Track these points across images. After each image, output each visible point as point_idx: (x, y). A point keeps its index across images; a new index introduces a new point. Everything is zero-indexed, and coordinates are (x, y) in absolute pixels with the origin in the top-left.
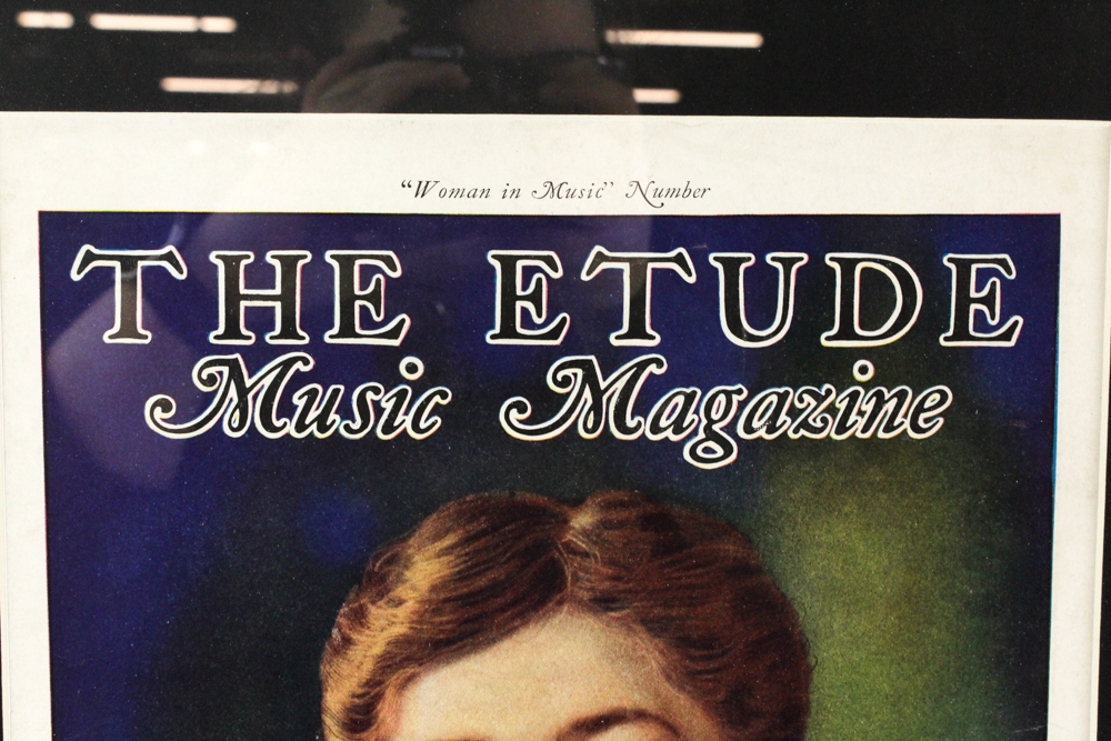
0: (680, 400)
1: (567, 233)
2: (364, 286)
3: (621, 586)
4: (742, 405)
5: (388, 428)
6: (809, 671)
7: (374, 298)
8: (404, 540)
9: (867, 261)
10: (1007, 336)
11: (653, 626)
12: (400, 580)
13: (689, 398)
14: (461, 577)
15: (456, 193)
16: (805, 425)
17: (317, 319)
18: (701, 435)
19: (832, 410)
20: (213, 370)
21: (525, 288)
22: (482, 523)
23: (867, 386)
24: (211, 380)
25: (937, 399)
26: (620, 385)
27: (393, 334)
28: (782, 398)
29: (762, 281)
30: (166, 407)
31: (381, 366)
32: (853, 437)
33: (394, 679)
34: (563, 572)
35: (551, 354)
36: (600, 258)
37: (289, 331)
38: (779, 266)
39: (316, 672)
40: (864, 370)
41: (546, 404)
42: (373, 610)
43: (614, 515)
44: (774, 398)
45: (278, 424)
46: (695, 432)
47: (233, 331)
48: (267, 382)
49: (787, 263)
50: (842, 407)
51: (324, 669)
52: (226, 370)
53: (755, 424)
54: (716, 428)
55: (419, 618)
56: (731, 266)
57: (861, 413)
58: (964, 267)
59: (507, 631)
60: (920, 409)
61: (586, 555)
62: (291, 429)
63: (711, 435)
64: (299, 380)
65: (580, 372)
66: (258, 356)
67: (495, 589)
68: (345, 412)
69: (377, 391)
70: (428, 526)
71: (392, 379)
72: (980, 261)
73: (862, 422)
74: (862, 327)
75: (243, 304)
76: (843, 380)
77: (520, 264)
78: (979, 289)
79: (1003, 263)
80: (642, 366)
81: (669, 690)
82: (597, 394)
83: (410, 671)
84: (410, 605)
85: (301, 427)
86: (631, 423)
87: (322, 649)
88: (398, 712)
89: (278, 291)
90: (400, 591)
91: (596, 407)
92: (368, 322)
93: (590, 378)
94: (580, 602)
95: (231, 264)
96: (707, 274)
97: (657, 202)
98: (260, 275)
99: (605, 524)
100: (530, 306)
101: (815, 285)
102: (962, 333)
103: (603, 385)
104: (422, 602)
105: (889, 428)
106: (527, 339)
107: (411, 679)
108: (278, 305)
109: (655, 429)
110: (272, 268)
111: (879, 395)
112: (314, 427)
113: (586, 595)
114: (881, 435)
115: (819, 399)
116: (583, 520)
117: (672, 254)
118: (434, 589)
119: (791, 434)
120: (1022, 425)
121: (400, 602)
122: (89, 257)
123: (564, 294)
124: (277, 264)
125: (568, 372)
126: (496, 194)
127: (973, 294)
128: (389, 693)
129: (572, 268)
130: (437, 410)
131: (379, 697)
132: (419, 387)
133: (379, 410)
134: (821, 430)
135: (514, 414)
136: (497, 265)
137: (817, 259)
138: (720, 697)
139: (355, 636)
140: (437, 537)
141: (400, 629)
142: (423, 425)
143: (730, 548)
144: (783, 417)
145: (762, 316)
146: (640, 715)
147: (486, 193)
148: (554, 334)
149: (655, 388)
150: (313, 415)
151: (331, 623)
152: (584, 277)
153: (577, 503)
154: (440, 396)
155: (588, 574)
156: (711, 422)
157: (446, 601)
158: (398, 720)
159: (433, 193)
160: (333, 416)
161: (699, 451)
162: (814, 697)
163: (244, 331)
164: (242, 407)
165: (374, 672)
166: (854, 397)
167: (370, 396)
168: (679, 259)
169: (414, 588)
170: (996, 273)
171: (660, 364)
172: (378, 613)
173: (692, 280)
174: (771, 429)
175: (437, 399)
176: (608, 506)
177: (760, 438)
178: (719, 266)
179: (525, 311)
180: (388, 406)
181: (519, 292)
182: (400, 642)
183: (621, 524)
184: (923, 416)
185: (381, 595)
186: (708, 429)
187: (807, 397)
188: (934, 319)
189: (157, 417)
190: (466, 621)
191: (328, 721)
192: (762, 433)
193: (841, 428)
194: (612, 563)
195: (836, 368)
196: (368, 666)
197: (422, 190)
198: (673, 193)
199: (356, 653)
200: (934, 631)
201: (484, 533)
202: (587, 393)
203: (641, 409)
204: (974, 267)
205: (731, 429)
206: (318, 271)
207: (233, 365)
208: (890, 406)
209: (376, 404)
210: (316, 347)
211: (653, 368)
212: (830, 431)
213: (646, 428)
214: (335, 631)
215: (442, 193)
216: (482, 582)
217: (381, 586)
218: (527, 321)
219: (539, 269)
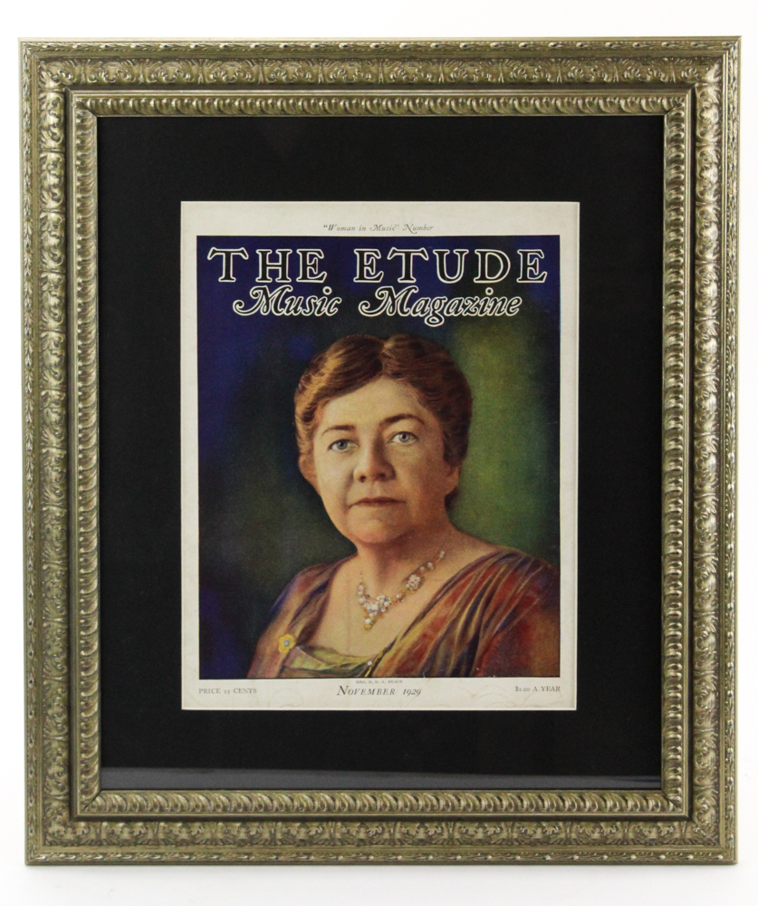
0: (423, 302)
1: (383, 243)
2: (310, 262)
3: (403, 369)
4: (446, 304)
5: (319, 312)
6: (471, 401)
7: (314, 266)
8: (325, 352)
9: (490, 252)
10: (541, 279)
11: (414, 384)
12: (323, 366)
13: (427, 301)
14: (345, 365)
15: (343, 229)
16: (468, 311)
17: (294, 274)
18: (431, 315)
19: (478, 305)
20: (257, 291)
21: (368, 262)
22: (352, 346)
23: (491, 297)
24: (257, 295)
25: (516, 301)
26: (402, 297)
27: (321, 279)
28: (460, 301)
29: (452, 260)
30: (240, 304)
31: (316, 290)
32: (486, 315)
33: (321, 402)
34: (381, 364)
35: (377, 286)
36: (394, 251)
37: (284, 278)
38: (458, 254)
39: (293, 399)
40: (489, 291)
41: (375, 304)
42: (313, 377)
43: (400, 344)
44: (457, 302)
45: (280, 310)
46: (429, 314)
47: (264, 277)
48: (276, 295)
49: (461, 253)
50: (482, 304)
51: (296, 399)
52: (262, 291)
53: (450, 311)
54: (436, 312)
55: (330, 380)
56: (441, 254)
57: (489, 307)
58: (525, 254)
59: (361, 385)
60: (510, 305)
61: (390, 358)
62: (284, 312)
63: (434, 315)
64: (288, 295)
65: (387, 292)
66: (273, 286)
67: (357, 370)
68: (304, 306)
69: (315, 299)
70: (333, 348)
71: (320, 295)
72: (531, 252)
73: (489, 310)
74: (489, 276)
75: (268, 268)
76: (482, 295)
77: (366, 254)
78: (531, 262)
79: (539, 253)
80: (409, 290)
81: (420, 407)
82: (393, 300)
83: (326, 399)
84: (327, 376)
85: (288, 311)
86: (405, 310)
87: (295, 391)
88: (322, 415)
89: (280, 263)
90: (323, 370)
91: (393, 305)
92: (312, 274)
93: (391, 294)
94: (388, 375)
95: (264, 254)
96: (432, 257)
97: (414, 232)
98: (274, 258)
99: (397, 347)
100: (369, 269)
101: (471, 262)
102: (525, 278)
103: (395, 297)
104: (331, 374)
105: (499, 312)
106: (368, 280)
107: (327, 402)
108: (280, 269)
109: (414, 312)
110: (278, 255)
111: (495, 300)
112: (293, 312)
113: (389, 372)
114: (496, 315)
115: (474, 302)
116: (389, 345)
117: (420, 250)
118: (335, 369)
119: (464, 315)
120: (548, 311)
121: (323, 375)
122: (214, 252)
123: (381, 264)
124: (280, 254)
125: (383, 292)
126: (357, 229)
127: (529, 264)
128: (319, 407)
129: (384, 254)
130: (337, 305)
131: (315, 409)
132: (330, 297)
133: (316, 306)
134: (474, 313)
135: (364, 307)
136: (358, 254)
137: (472, 252)
138: (439, 410)
139: (307, 387)
140: (336, 351)
141: (323, 384)
142: (331, 311)
143: (442, 355)
144: (460, 308)
145: (452, 272)
146: (410, 416)
147: (353, 229)
148: (378, 279)
149: (414, 298)
150: (292, 307)
151: (298, 382)
152: (389, 258)
153: (387, 339)
154: (338, 301)
155: (390, 364)
156: (434, 310)
157: (339, 374)
158: (322, 418)
159: (335, 229)
160: (299, 308)
161: (430, 320)
162: (474, 410)
163: (268, 278)
164: (267, 304)
165: (314, 400)
166: (486, 301)
167: (313, 300)
168: (422, 252)
169: (328, 369)
170: (537, 256)
171: (416, 289)
172: (315, 378)
173: (427, 259)
174: (456, 312)
175: (336, 302)
176: (398, 340)
177: (452, 316)
178: (437, 254)
179: (367, 271)
180: (319, 304)
181: (365, 264)
182: (322, 389)
183: (402, 347)
184: (511, 308)
185: (316, 372)
186: (433, 312)
187: (469, 301)
188: (515, 273)
189: (237, 308)
190: (347, 382)
191: (297, 417)
192: (453, 314)
193: (482, 312)
194: (399, 360)
195: (480, 291)
196: (311, 399)
197: (331, 228)
198: (420, 228)
199: (307, 393)
200: (517, 386)
201: (354, 349)
202: (390, 300)
203: (409, 305)
204: (529, 254)
205: (442, 312)
206: (294, 258)
207: (264, 289)
208: (499, 304)
209: (315, 303)
210: (294, 283)
211: (413, 291)
212: (478, 313)
213: (411, 312)
214: (300, 385)
215: (338, 229)
216: (351, 368)
217: (316, 369)
218: (368, 274)
219: (372, 256)
